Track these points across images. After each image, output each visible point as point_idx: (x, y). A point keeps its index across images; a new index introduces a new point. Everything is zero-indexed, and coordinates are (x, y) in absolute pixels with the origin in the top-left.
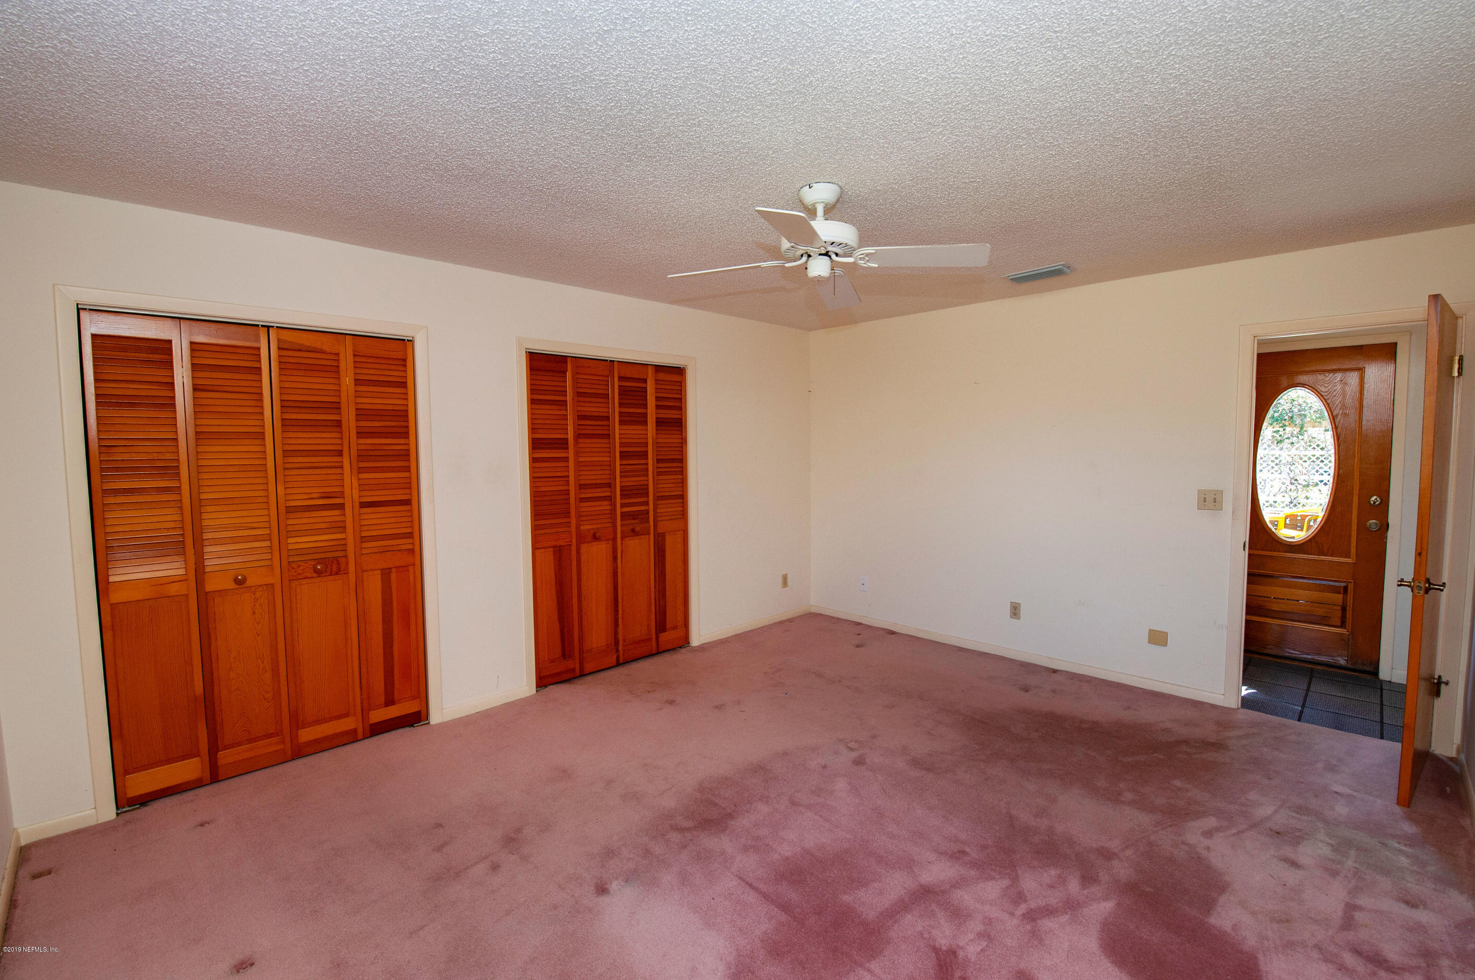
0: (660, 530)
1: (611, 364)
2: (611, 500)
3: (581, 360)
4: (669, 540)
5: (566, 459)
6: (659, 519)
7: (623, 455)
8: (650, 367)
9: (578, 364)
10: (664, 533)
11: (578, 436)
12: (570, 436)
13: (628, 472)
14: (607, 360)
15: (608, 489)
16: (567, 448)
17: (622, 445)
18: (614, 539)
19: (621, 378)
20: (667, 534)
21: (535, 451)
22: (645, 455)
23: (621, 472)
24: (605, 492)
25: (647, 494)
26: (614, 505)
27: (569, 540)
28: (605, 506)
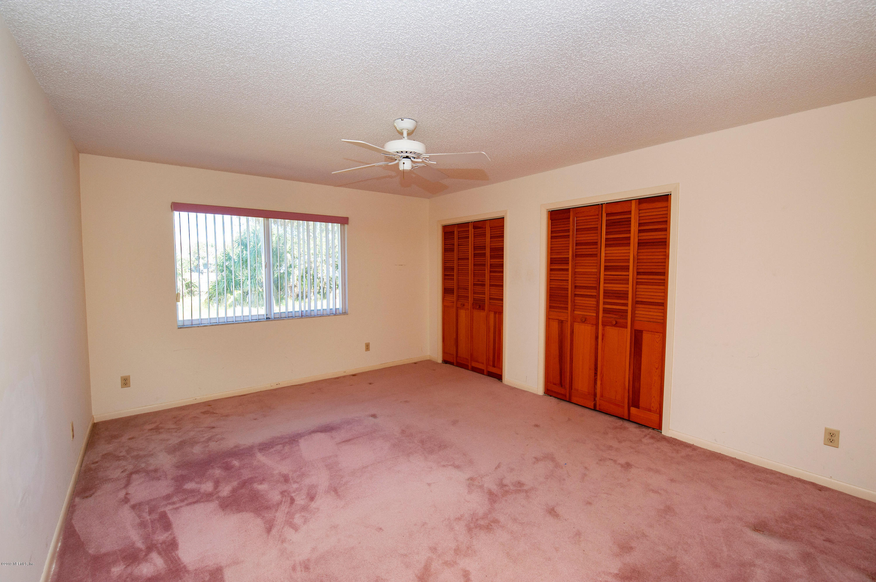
0: (638, 327)
1: (600, 206)
2: (597, 297)
3: (578, 208)
4: (646, 337)
5: (567, 270)
6: (636, 319)
7: (607, 268)
8: (633, 202)
9: (577, 212)
10: (643, 331)
11: (576, 256)
12: (570, 256)
13: (609, 280)
14: (599, 204)
15: (595, 291)
16: (568, 263)
17: (606, 261)
18: (597, 325)
19: (608, 215)
20: (644, 332)
21: (552, 265)
22: (627, 268)
23: (605, 280)
24: (593, 293)
25: (627, 298)
26: (598, 302)
27: (566, 318)
28: (592, 302)
